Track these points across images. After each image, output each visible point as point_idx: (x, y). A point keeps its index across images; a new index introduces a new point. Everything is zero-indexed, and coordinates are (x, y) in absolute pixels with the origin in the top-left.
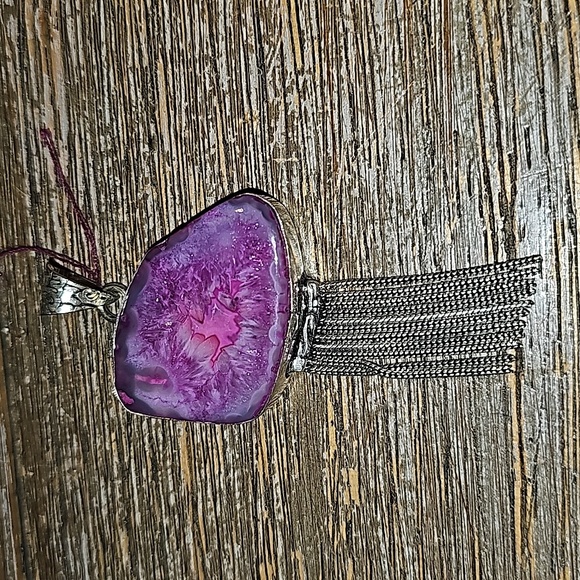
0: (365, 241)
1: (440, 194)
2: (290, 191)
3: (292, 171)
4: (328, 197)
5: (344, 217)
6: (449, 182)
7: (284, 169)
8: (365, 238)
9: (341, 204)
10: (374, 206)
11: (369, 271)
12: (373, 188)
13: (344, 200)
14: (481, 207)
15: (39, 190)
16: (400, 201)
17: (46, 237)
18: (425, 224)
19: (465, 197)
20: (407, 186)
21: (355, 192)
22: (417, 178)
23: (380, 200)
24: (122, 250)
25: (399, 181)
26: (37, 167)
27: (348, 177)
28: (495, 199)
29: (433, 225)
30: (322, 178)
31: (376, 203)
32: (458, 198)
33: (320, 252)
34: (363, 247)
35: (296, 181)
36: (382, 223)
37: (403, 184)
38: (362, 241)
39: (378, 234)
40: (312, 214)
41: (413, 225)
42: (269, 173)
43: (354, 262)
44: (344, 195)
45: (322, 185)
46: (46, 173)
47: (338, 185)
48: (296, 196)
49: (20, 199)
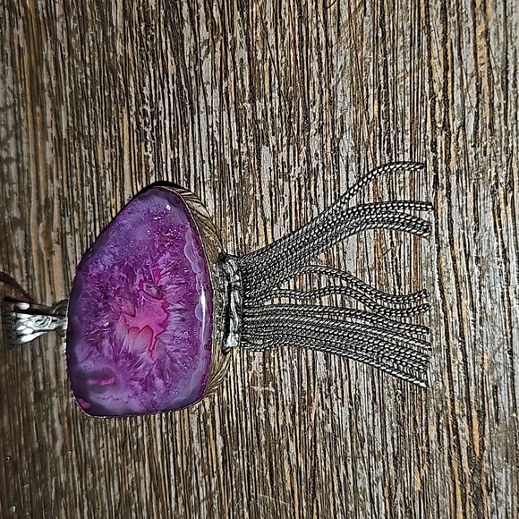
0: (338, 476)
1: (409, 440)
2: (268, 419)
3: (269, 400)
4: (302, 429)
5: (318, 450)
6: (419, 430)
7: (262, 397)
8: (338, 472)
9: (315, 437)
10: (346, 443)
11: (342, 504)
12: (345, 426)
13: (318, 434)
14: (450, 458)
15: (42, 388)
16: (371, 442)
17: (48, 431)
18: (395, 465)
19: (434, 446)
20: (378, 428)
21: (329, 427)
22: (387, 423)
23: (352, 438)
24: (115, 453)
25: (371, 423)
26: (40, 367)
27: (322, 412)
28: (464, 452)
29: (404, 469)
30: (297, 410)
31: (349, 441)
32: (428, 446)
33: (295, 479)
34: (336, 483)
35: (272, 410)
36: (354, 461)
37: (374, 426)
38: (335, 476)
39: (350, 471)
40: (288, 443)
41: (384, 466)
42: (247, 398)
43: (328, 494)
44: (318, 429)
45: (297, 417)
46: (49, 376)
47: (313, 419)
48: (272, 424)
49: (26, 394)
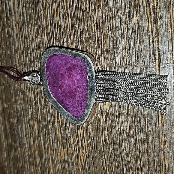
0: (110, 24)
1: (133, 7)
2: (86, 9)
3: (86, 3)
4: (98, 10)
5: (103, 16)
6: (136, 3)
7: (84, 2)
8: (110, 23)
9: (102, 12)
10: (112, 12)
11: (111, 33)
12: (112, 6)
13: (103, 11)
14: (147, 10)
15: (9, 16)
16: (121, 10)
17: (11, 31)
18: (129, 17)
19: (141, 7)
20: (123, 5)
21: (107, 8)
22: (126, 2)
23: (114, 10)
24: (34, 33)
25: (121, 4)
26: (8, 9)
27: (104, 3)
28: (151, 7)
29: (131, 17)
30: (96, 4)
31: (113, 11)
32: (139, 8)
33: (96, 28)
34: (109, 26)
35: (88, 6)
36: (115, 17)
37: (122, 4)
38: (109, 24)
39: (114, 21)
40: (93, 16)
41: (125, 17)
42: (79, 4)
43: (107, 31)
44: (103, 9)
45: (96, 7)
46: (11, 11)
47: (101, 6)
48: (88, 11)
49: (3, 19)
